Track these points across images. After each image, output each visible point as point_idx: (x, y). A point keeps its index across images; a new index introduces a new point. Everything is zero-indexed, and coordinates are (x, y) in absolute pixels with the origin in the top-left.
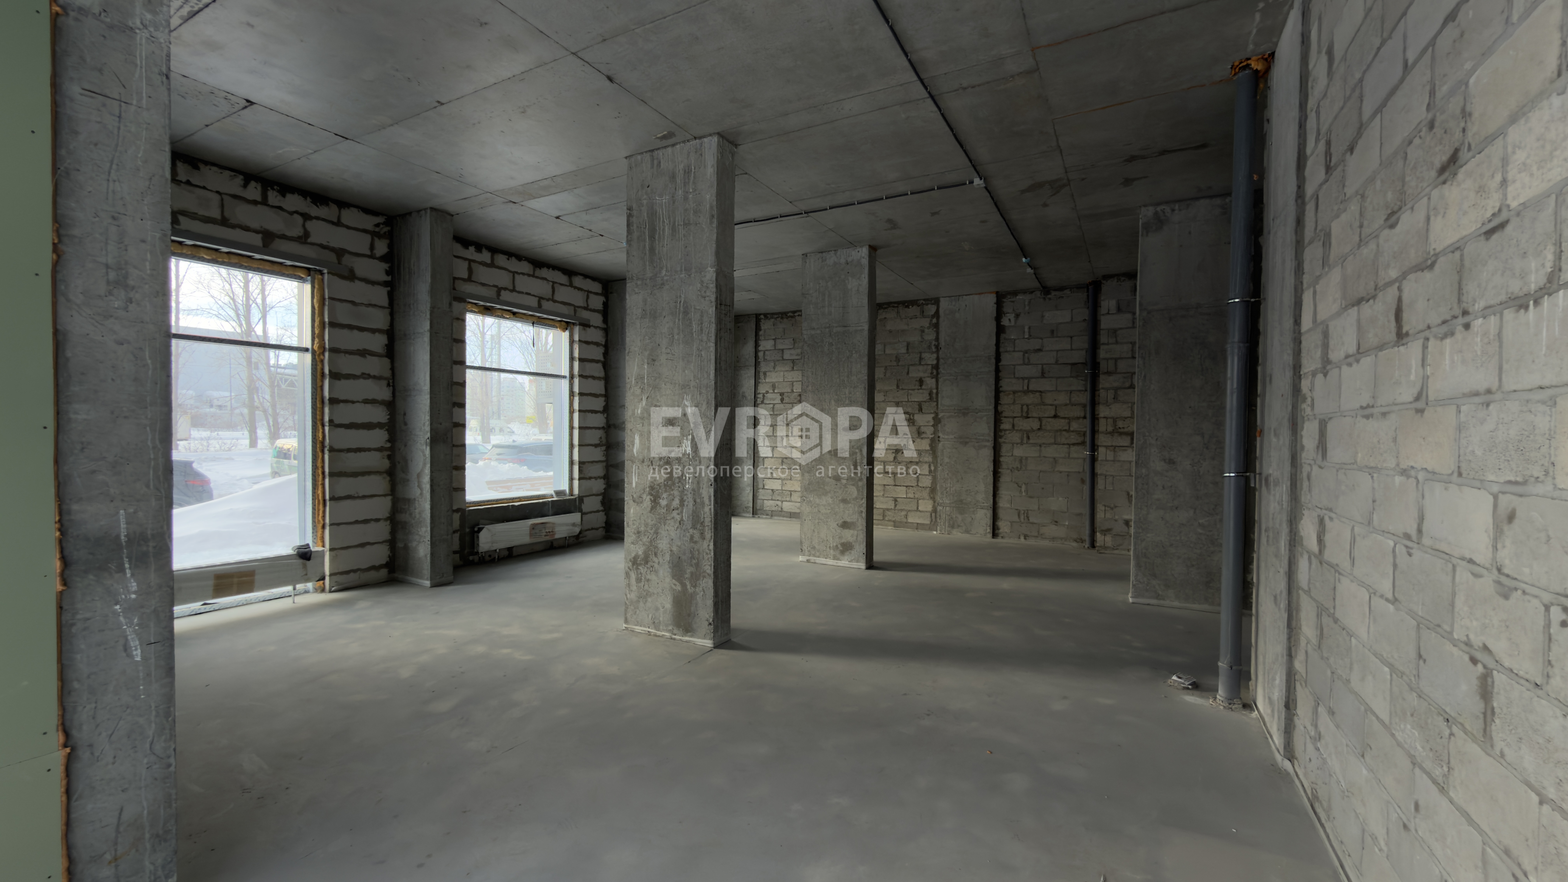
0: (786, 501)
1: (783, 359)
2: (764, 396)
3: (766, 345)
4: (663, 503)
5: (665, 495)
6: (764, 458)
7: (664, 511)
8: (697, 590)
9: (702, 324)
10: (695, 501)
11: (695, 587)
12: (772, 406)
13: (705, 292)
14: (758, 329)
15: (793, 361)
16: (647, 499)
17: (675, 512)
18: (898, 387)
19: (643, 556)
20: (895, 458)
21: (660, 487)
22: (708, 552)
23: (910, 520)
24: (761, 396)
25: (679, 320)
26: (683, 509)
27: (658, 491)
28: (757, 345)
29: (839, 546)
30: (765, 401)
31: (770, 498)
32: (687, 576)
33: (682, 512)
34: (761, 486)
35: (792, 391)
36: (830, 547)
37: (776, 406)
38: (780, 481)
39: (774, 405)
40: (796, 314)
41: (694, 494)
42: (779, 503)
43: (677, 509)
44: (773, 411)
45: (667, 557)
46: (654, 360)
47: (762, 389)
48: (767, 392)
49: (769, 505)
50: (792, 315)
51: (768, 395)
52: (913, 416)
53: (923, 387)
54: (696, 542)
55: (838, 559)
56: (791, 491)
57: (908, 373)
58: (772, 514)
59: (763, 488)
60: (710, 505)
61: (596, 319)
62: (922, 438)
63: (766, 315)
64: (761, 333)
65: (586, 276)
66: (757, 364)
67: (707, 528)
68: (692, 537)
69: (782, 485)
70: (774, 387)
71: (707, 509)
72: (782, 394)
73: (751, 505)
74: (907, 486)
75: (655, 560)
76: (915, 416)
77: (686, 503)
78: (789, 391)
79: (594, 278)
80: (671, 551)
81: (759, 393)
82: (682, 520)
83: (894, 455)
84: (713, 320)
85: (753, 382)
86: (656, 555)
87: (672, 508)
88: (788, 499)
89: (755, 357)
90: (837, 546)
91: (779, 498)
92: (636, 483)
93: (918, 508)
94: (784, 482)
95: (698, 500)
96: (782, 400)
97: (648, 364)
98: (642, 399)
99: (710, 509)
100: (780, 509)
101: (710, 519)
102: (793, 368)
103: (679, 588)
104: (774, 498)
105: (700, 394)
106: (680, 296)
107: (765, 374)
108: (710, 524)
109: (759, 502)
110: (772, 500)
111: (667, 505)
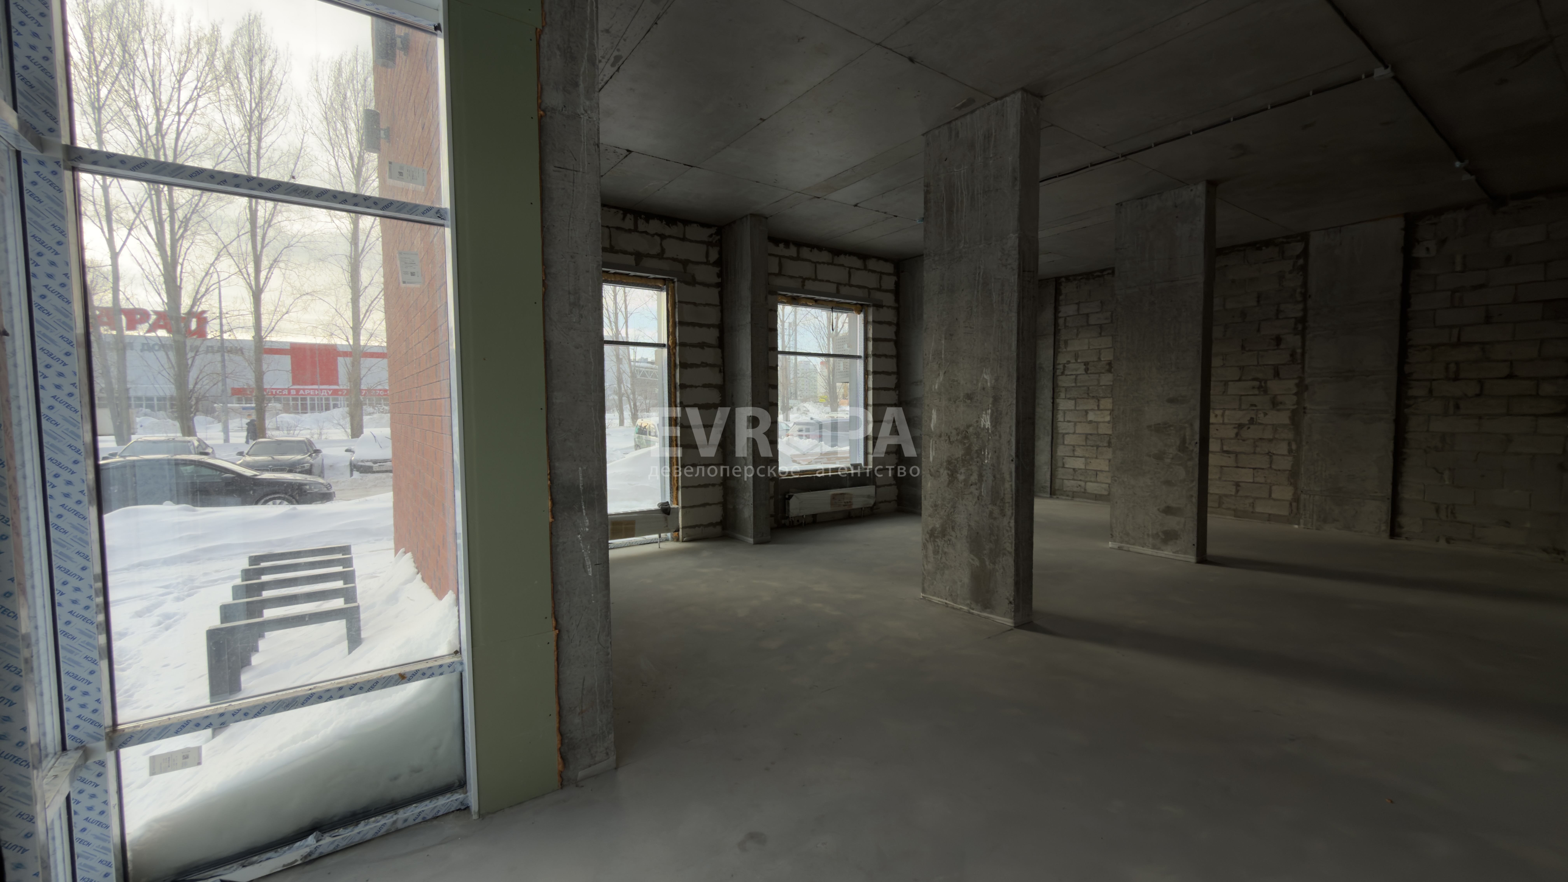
0: (1091, 482)
1: (1089, 325)
2: (1064, 367)
3: (1068, 310)
4: (961, 477)
5: (963, 470)
6: (1064, 435)
7: (961, 485)
8: (997, 567)
9: (1002, 293)
10: (994, 477)
11: (994, 563)
12: (1074, 377)
13: (1007, 260)
14: (1058, 292)
15: (1101, 326)
16: (944, 473)
17: (974, 487)
18: (1243, 347)
19: (940, 529)
21: (958, 462)
22: (1008, 529)
23: (1259, 509)
24: (1061, 367)
25: (978, 292)
26: (981, 484)
27: (955, 466)
28: (1056, 311)
29: (1160, 534)
30: (1067, 372)
31: (1071, 477)
32: (985, 552)
33: (980, 487)
34: (1060, 464)
35: (1099, 359)
36: (1148, 535)
37: (1079, 377)
38: (1083, 459)
39: (1077, 375)
40: (1105, 273)
41: (993, 470)
42: (1082, 484)
43: (976, 484)
44: (1076, 382)
45: (965, 532)
46: (951, 335)
47: (1062, 359)
48: (1069, 362)
49: (1070, 485)
50: (1099, 274)
51: (1071, 366)
52: (1265, 383)
53: (1282, 346)
54: (995, 519)
55: (1159, 549)
56: (1096, 471)
58: (1073, 495)
59: (1063, 467)
60: (1011, 481)
61: (888, 299)
62: (1278, 410)
63: (1068, 278)
64: (1062, 297)
65: (879, 258)
66: (1056, 332)
67: (1007, 505)
68: (991, 513)
69: (1086, 464)
70: (1076, 357)
71: (1007, 485)
72: (1086, 364)
73: (1048, 484)
74: (1254, 469)
75: (953, 534)
76: (1269, 383)
77: (984, 479)
78: (1095, 359)
79: (886, 260)
80: (969, 525)
81: (1059, 364)
82: (980, 495)
84: (1016, 288)
85: (1051, 352)
86: (953, 528)
87: (970, 482)
88: (1093, 479)
89: (1055, 325)
90: (1157, 534)
91: (1082, 478)
92: (934, 457)
93: (1270, 495)
94: (1089, 460)
95: (998, 476)
96: (1087, 370)
97: (945, 339)
98: (939, 375)
99: (1011, 486)
100: (1083, 490)
101: (1010, 496)
102: (1100, 334)
103: (977, 563)
104: (1075, 478)
105: (1000, 367)
106: (979, 268)
107: (1066, 342)
108: (1010, 501)
109: (1058, 483)
110: (1073, 479)
111: (965, 480)
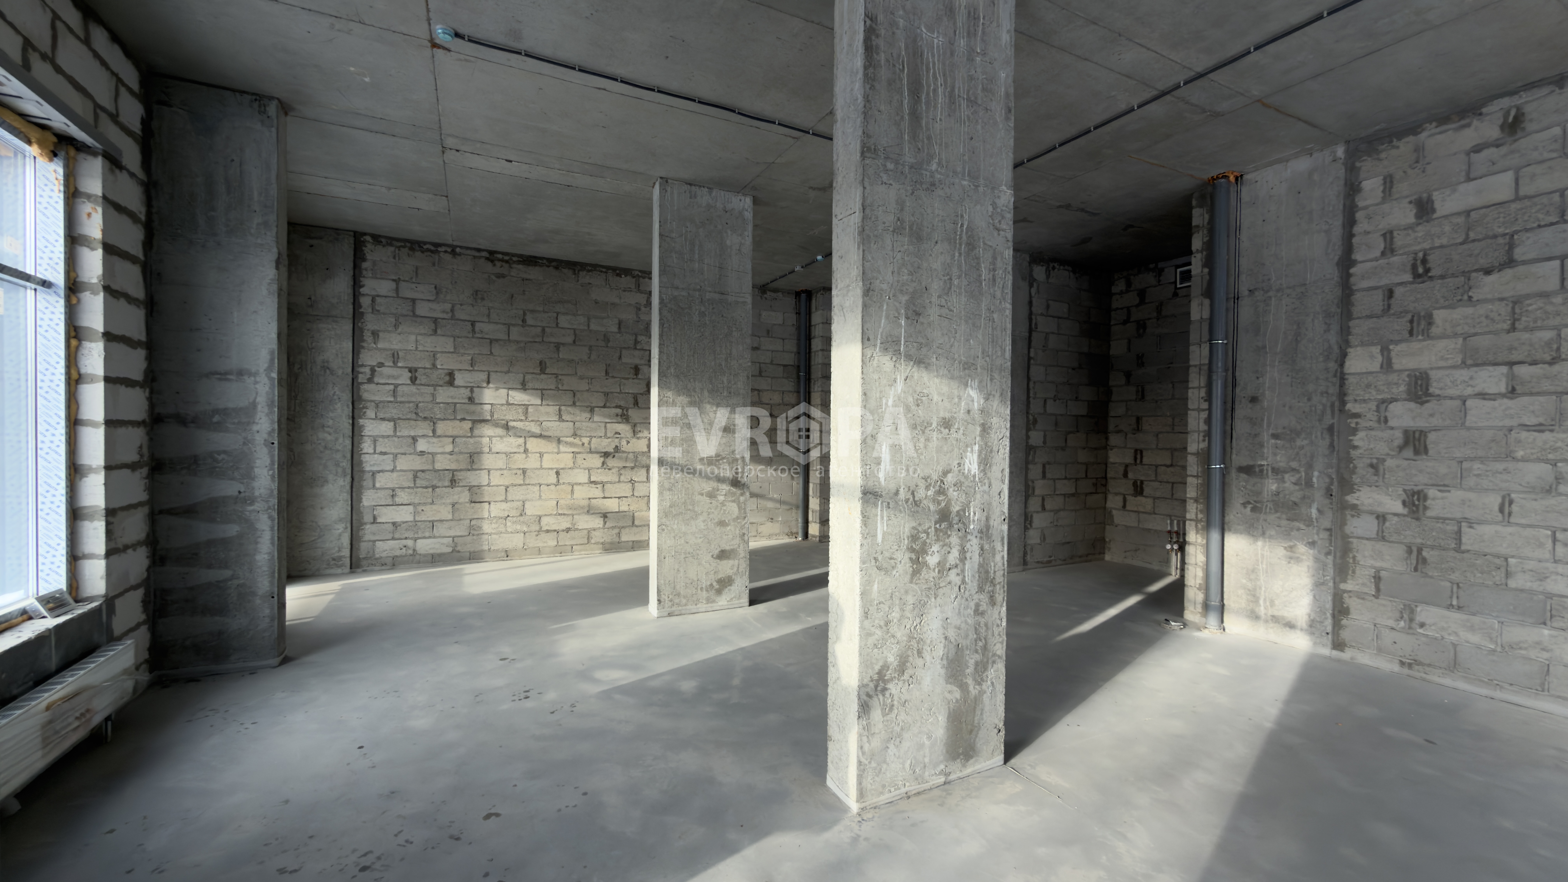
0: (424, 538)
1: (415, 315)
2: (373, 371)
3: (371, 286)
4: (932, 560)
5: (935, 548)
6: (374, 474)
7: (936, 574)
8: (984, 687)
9: (994, 270)
10: (982, 549)
11: (980, 684)
12: (392, 387)
13: (1000, 222)
14: (358, 257)
15: (435, 321)
16: (903, 559)
17: (954, 572)
19: (896, 663)
20: (603, 463)
21: (928, 534)
22: (999, 622)
24: (367, 370)
25: (960, 254)
26: (964, 564)
27: (924, 543)
28: (356, 284)
29: (715, 584)
30: (376, 380)
31: (390, 536)
32: (968, 671)
33: (963, 571)
34: (367, 518)
35: (434, 366)
36: (702, 589)
37: (400, 388)
38: (411, 508)
39: (396, 386)
40: (439, 249)
41: (981, 538)
42: (410, 543)
43: (956, 566)
44: (394, 396)
45: (940, 651)
46: (918, 314)
47: (368, 358)
48: (381, 365)
49: (386, 548)
50: (433, 248)
51: (385, 371)
52: (627, 411)
54: (982, 614)
55: (714, 601)
56: (433, 522)
57: (620, 358)
58: (394, 564)
59: (374, 521)
60: (1003, 551)
61: (131, 155)
63: (377, 239)
64: (365, 265)
66: (357, 315)
67: (998, 587)
68: (977, 605)
69: (415, 513)
70: (395, 357)
71: (998, 558)
72: (412, 370)
73: (346, 552)
75: (920, 662)
76: (630, 411)
77: (968, 555)
78: (428, 365)
80: (946, 638)
81: (362, 366)
82: (963, 582)
83: (602, 459)
85: (349, 345)
86: (920, 653)
87: (948, 566)
88: (427, 534)
89: (354, 304)
90: (711, 585)
91: (410, 534)
92: (884, 534)
94: (420, 508)
95: (986, 547)
96: (413, 380)
97: (907, 318)
99: (1003, 557)
100: (411, 552)
101: (1002, 572)
102: (435, 331)
103: (957, 694)
104: (396, 536)
105: (991, 380)
107: (375, 334)
108: (1001, 579)
109: (364, 547)
110: (393, 539)
111: (939, 563)
